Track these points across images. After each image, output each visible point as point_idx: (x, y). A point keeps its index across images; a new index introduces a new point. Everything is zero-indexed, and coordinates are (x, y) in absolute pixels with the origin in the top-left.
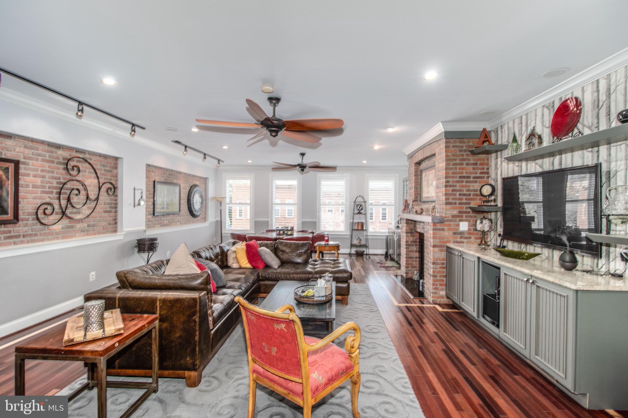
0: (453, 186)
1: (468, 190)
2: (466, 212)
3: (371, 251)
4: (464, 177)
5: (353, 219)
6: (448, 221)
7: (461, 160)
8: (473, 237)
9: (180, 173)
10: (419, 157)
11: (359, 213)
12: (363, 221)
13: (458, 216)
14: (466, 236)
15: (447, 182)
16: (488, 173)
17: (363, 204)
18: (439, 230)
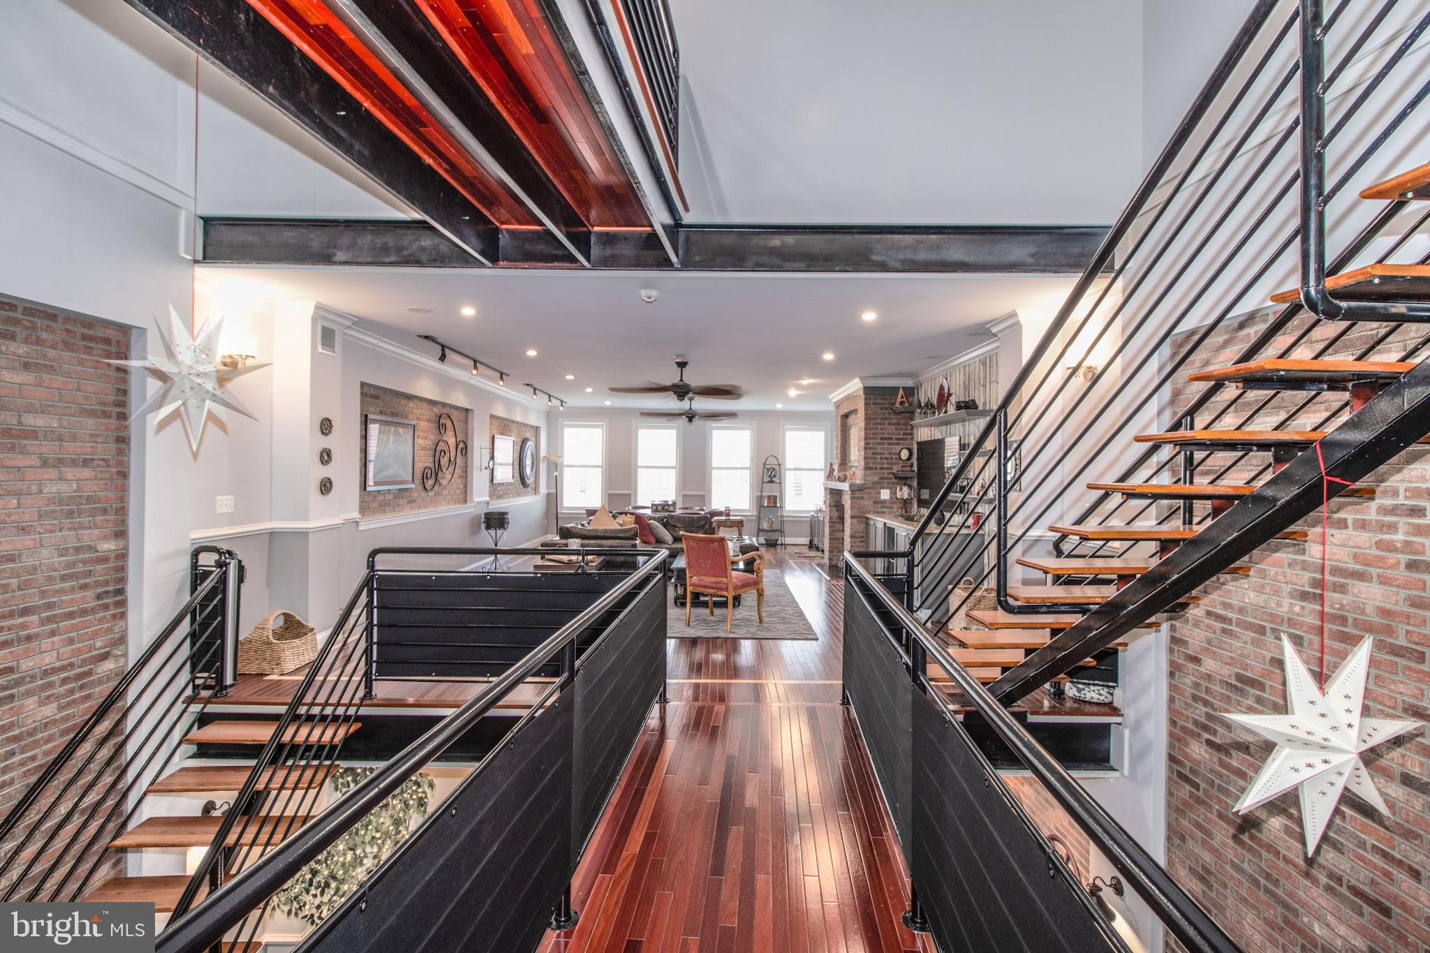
0: (873, 448)
1: (890, 454)
2: (887, 478)
3: (788, 540)
4: (886, 439)
5: (762, 491)
6: (867, 488)
7: (883, 419)
8: (895, 506)
9: (513, 422)
10: (845, 410)
11: (771, 482)
12: (777, 494)
13: (880, 483)
14: (888, 505)
15: (867, 444)
16: (912, 434)
17: (777, 467)
18: (858, 498)
